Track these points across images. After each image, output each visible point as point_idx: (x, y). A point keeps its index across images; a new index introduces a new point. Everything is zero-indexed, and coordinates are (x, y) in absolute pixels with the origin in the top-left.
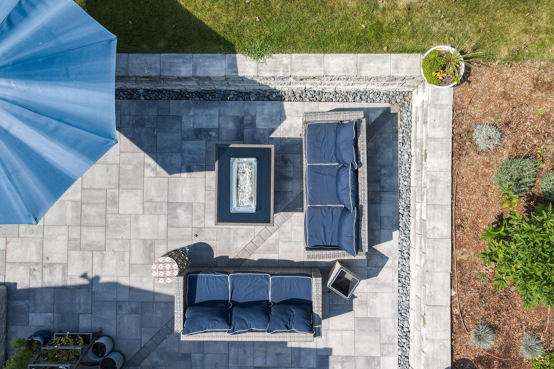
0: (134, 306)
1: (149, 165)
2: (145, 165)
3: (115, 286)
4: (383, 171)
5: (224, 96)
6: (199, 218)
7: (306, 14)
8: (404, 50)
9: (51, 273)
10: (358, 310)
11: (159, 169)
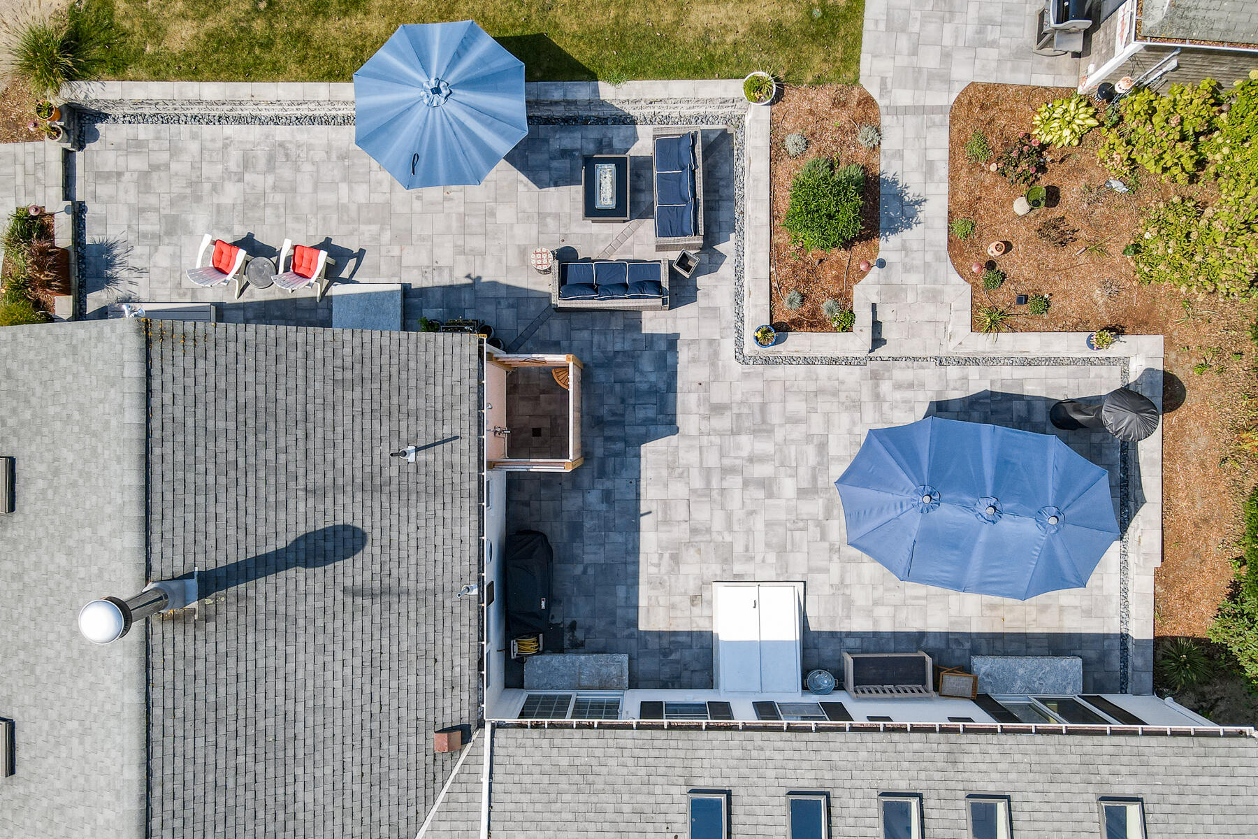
0: (511, 301)
1: (522, 181)
2: (518, 181)
3: (494, 284)
4: (722, 183)
5: (585, 121)
6: (565, 226)
7: (654, 49)
8: (731, 77)
9: (440, 275)
10: (701, 301)
11: (531, 184)
